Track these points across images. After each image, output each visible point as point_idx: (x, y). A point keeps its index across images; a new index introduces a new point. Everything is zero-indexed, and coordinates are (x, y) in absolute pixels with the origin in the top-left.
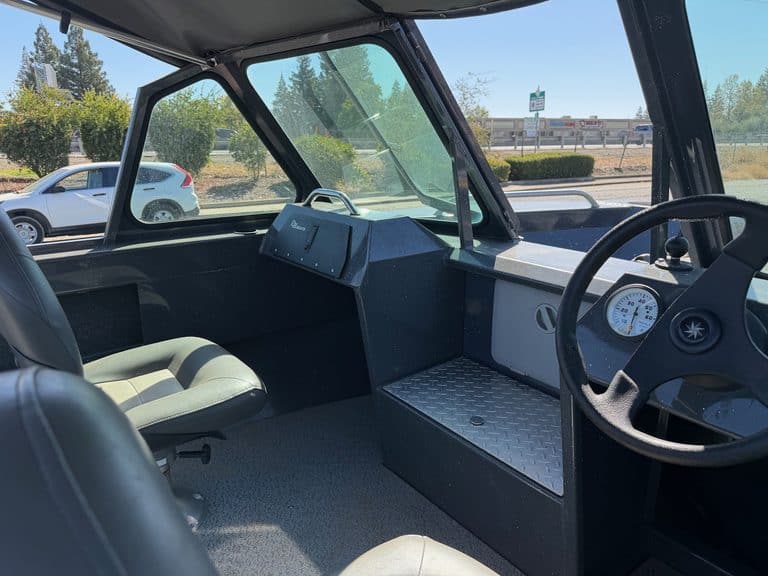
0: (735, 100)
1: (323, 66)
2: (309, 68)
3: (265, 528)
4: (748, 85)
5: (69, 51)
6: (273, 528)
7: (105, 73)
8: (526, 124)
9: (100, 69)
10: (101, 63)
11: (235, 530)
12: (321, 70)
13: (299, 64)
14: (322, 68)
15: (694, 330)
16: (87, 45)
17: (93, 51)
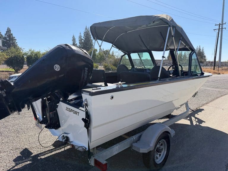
1: (80, 43)
2: (76, 43)
5: (6, 36)
7: (17, 43)
8: (136, 61)
9: (15, 41)
10: (16, 40)
12: (79, 44)
13: (73, 42)
14: (79, 43)
16: (12, 34)
17: (14, 36)
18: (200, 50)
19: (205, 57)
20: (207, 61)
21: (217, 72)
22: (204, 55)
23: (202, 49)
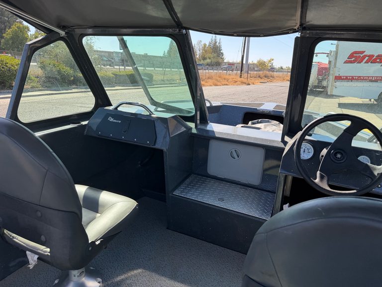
0: (201, 51)
3: (135, 272)
4: (205, 45)
6: (140, 270)
11: (123, 277)
15: (339, 156)
18: (216, 43)
19: (222, 55)
20: (225, 61)
21: (245, 81)
22: (222, 51)
23: (218, 42)
